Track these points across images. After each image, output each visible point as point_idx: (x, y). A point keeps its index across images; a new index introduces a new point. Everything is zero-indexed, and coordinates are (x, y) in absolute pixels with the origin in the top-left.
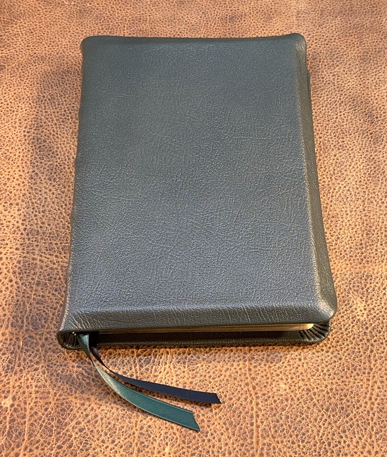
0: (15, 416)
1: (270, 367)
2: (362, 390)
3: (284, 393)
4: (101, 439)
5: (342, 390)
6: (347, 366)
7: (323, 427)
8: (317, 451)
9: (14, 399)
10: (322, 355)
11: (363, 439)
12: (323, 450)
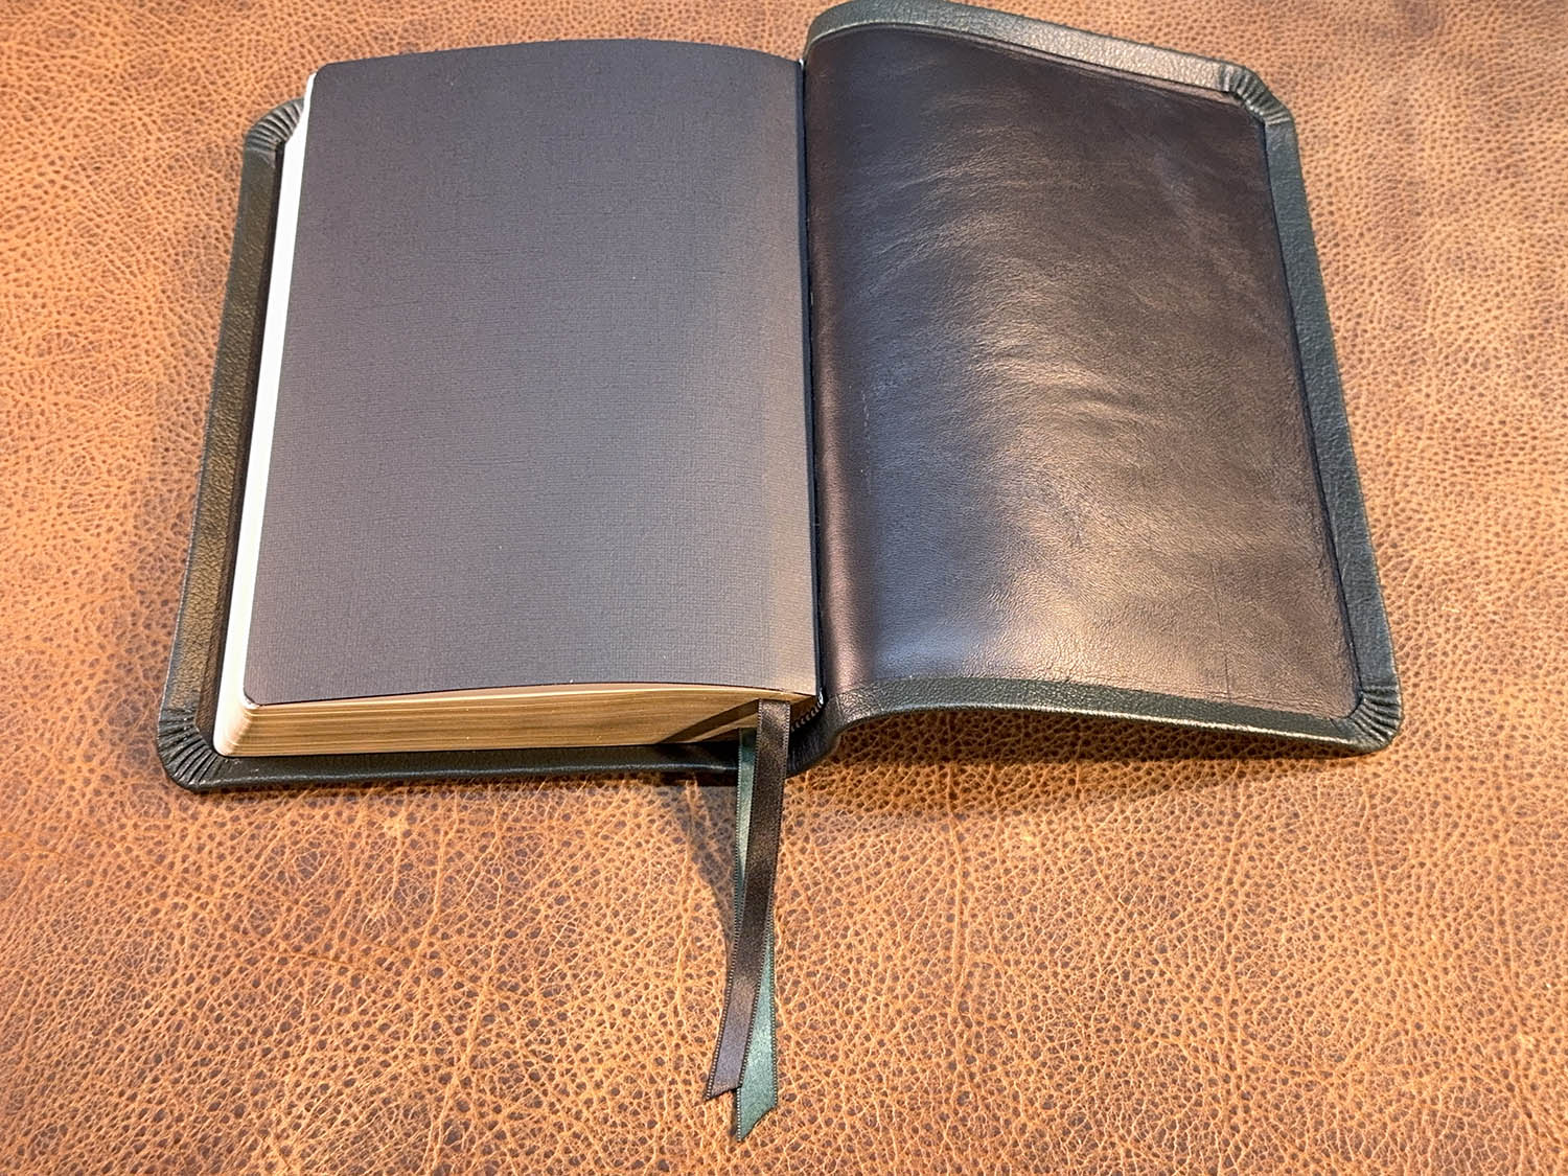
0: (413, 857)
1: (1000, 794)
2: (1211, 861)
3: (1030, 854)
4: (604, 924)
5: (1165, 857)
6: (1180, 804)
7: (1113, 936)
8: (1097, 988)
9: (411, 818)
10: (1125, 774)
11: (1206, 970)
12: (1109, 987)
